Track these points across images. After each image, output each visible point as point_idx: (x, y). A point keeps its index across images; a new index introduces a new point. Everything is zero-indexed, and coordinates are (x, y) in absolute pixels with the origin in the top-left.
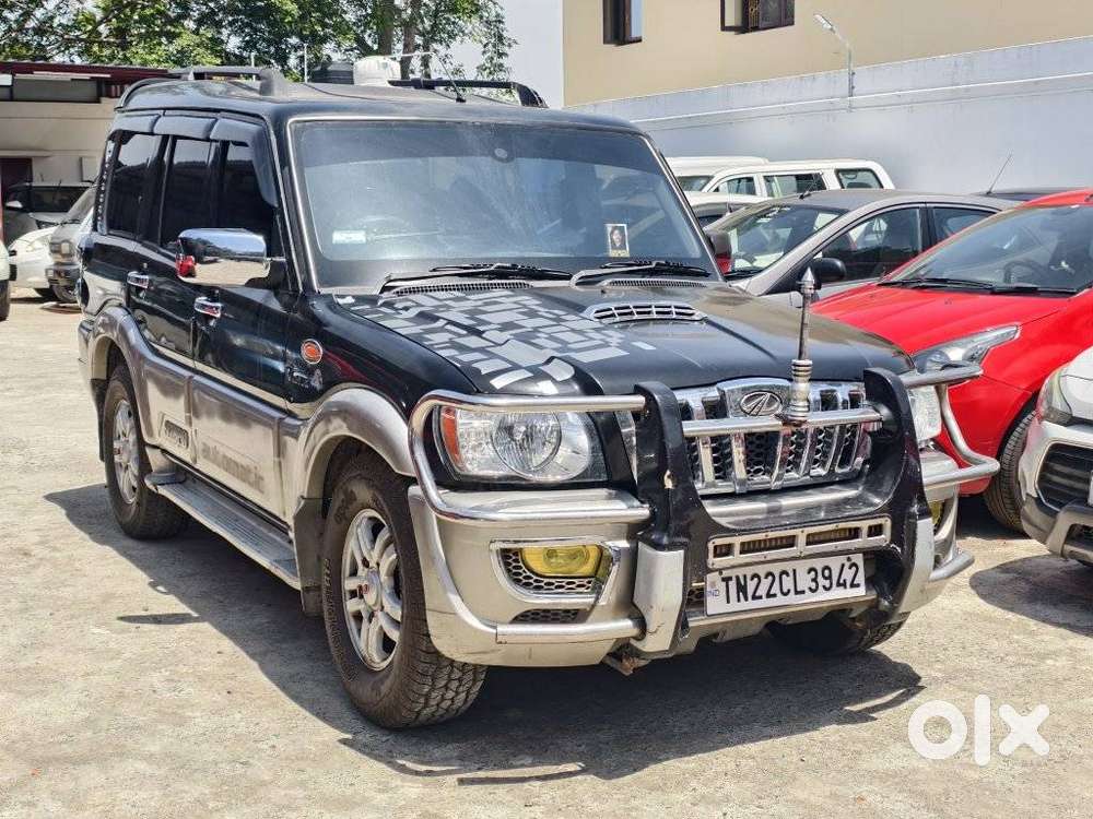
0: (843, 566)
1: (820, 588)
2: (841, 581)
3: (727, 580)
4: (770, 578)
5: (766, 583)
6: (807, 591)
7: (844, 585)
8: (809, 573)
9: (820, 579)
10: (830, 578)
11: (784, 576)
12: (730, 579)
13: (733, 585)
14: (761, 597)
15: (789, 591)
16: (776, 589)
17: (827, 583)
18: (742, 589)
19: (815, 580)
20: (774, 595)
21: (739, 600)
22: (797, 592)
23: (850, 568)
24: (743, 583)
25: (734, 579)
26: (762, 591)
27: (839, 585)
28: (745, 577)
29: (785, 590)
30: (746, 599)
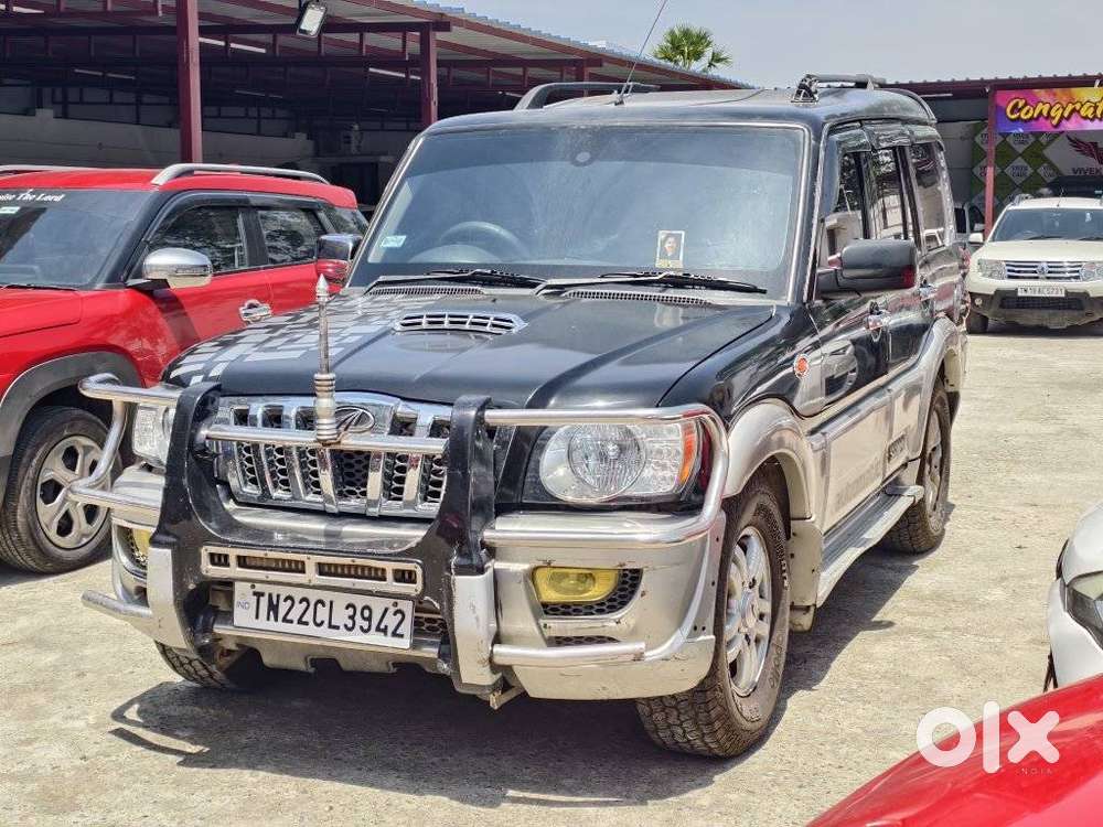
0: (386, 610)
1: (357, 627)
2: (382, 627)
3: (259, 595)
4: (305, 604)
5: (299, 608)
6: (342, 627)
7: (385, 631)
8: (347, 608)
9: (358, 617)
10: (369, 619)
11: (319, 605)
12: (262, 594)
13: (264, 601)
14: (291, 622)
15: (322, 622)
16: (308, 617)
17: (365, 625)
18: (273, 608)
19: (352, 618)
20: (306, 623)
21: (268, 619)
22: (330, 626)
23: (395, 614)
24: (275, 603)
25: (267, 596)
26: (294, 615)
27: (378, 629)
28: (278, 596)
29: (318, 621)
30: (276, 620)
